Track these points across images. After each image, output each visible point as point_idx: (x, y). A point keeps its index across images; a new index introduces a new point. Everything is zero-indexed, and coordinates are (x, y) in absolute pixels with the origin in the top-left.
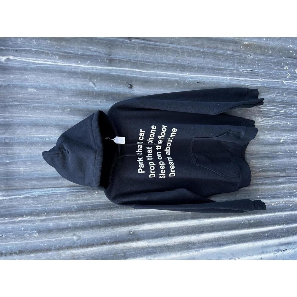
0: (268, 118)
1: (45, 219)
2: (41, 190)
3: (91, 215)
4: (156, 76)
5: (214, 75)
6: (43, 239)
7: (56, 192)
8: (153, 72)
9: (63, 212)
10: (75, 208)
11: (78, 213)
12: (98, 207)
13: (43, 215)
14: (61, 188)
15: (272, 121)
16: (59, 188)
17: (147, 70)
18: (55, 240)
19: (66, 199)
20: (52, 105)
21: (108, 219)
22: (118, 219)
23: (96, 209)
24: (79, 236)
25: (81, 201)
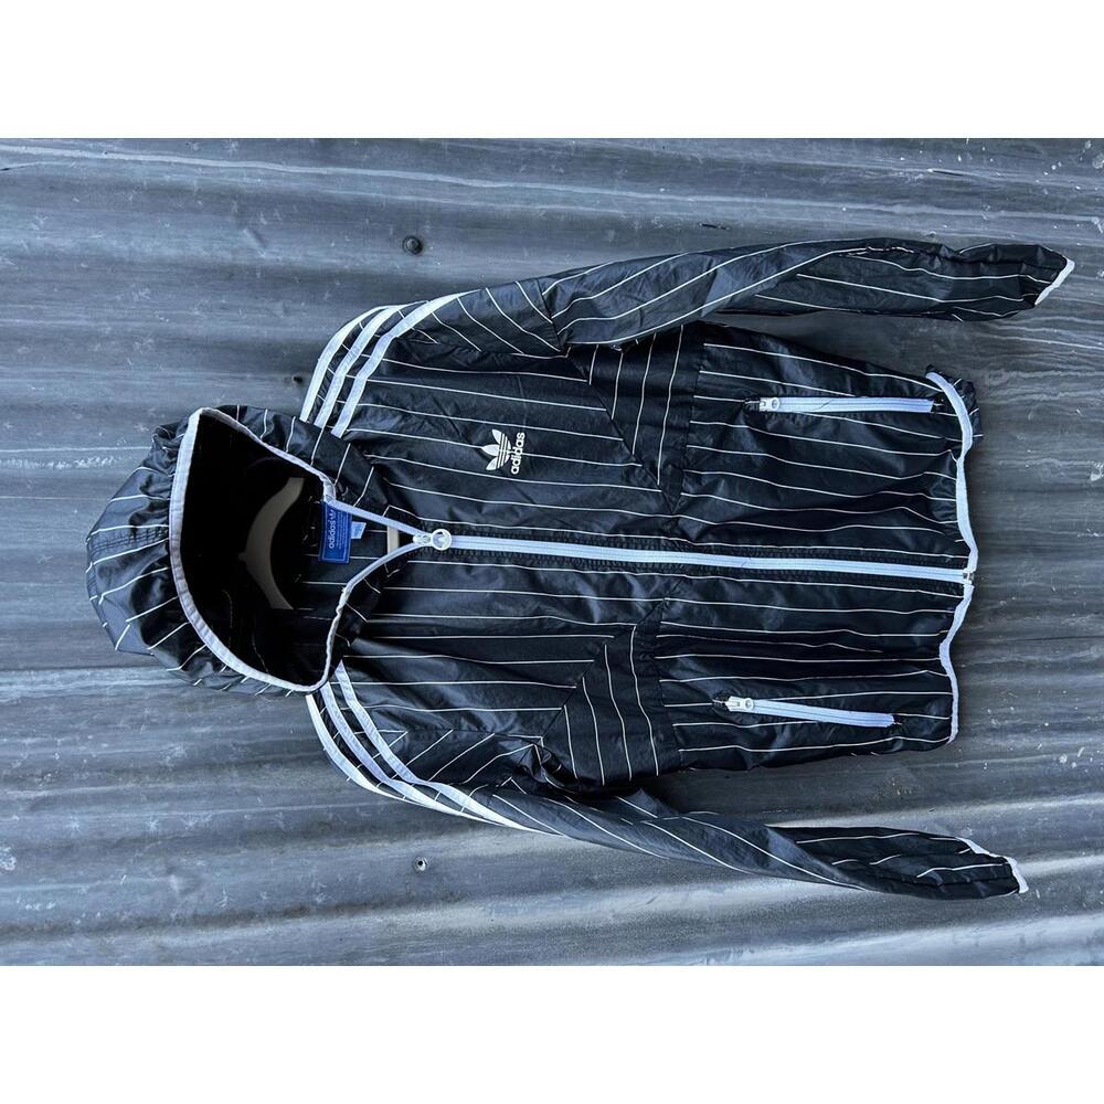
0: (1027, 375)
1: (48, 798)
2: (34, 678)
3: (245, 783)
4: (527, 199)
5: (778, 196)
6: (41, 880)
7: (96, 687)
8: (512, 185)
9: (123, 771)
10: (176, 755)
11: (190, 775)
12: (274, 753)
13: (36, 780)
14: (121, 670)
15: (1048, 389)
16: (113, 670)
17: (485, 177)
18: (92, 888)
19: (139, 716)
20: (80, 323)
21: (320, 807)
22: (361, 807)
23: (265, 762)
24: (194, 877)
25: (204, 726)
